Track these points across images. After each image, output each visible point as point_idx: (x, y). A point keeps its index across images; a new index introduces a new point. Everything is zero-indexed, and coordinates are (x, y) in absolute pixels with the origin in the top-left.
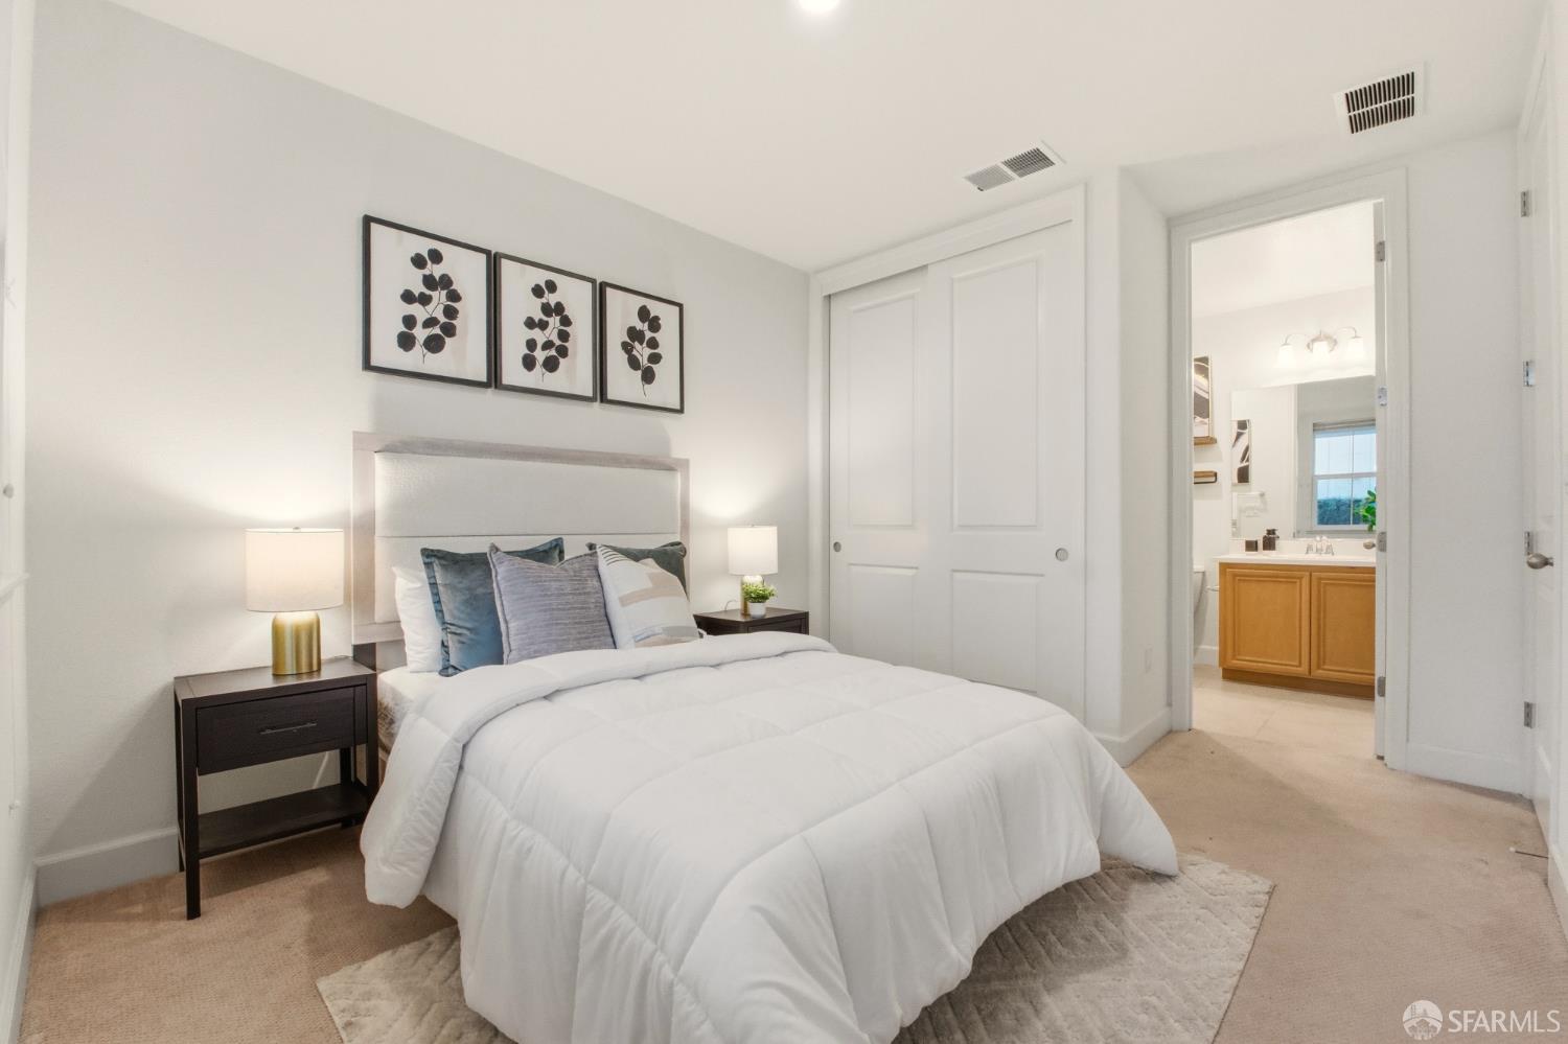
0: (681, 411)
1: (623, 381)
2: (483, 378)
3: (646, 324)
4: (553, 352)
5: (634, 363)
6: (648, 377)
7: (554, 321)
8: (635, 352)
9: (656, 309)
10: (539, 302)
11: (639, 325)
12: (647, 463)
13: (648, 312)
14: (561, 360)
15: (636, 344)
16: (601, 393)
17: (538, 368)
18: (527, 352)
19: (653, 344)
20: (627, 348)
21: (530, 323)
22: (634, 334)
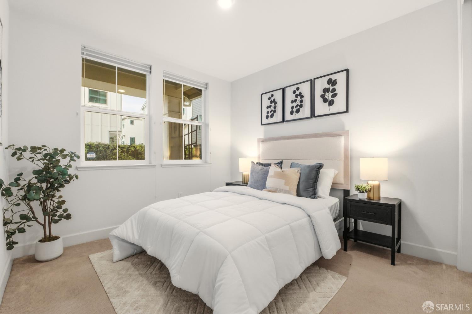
0: (347, 111)
1: (321, 108)
2: (281, 121)
3: (331, 85)
4: (298, 107)
5: (325, 100)
6: (331, 103)
7: (299, 98)
8: (326, 97)
9: (334, 77)
10: (294, 95)
11: (327, 86)
13: (332, 80)
14: (300, 109)
15: (327, 94)
16: (313, 115)
17: (294, 113)
18: (292, 110)
19: (334, 90)
20: (322, 96)
21: (293, 102)
22: (326, 90)
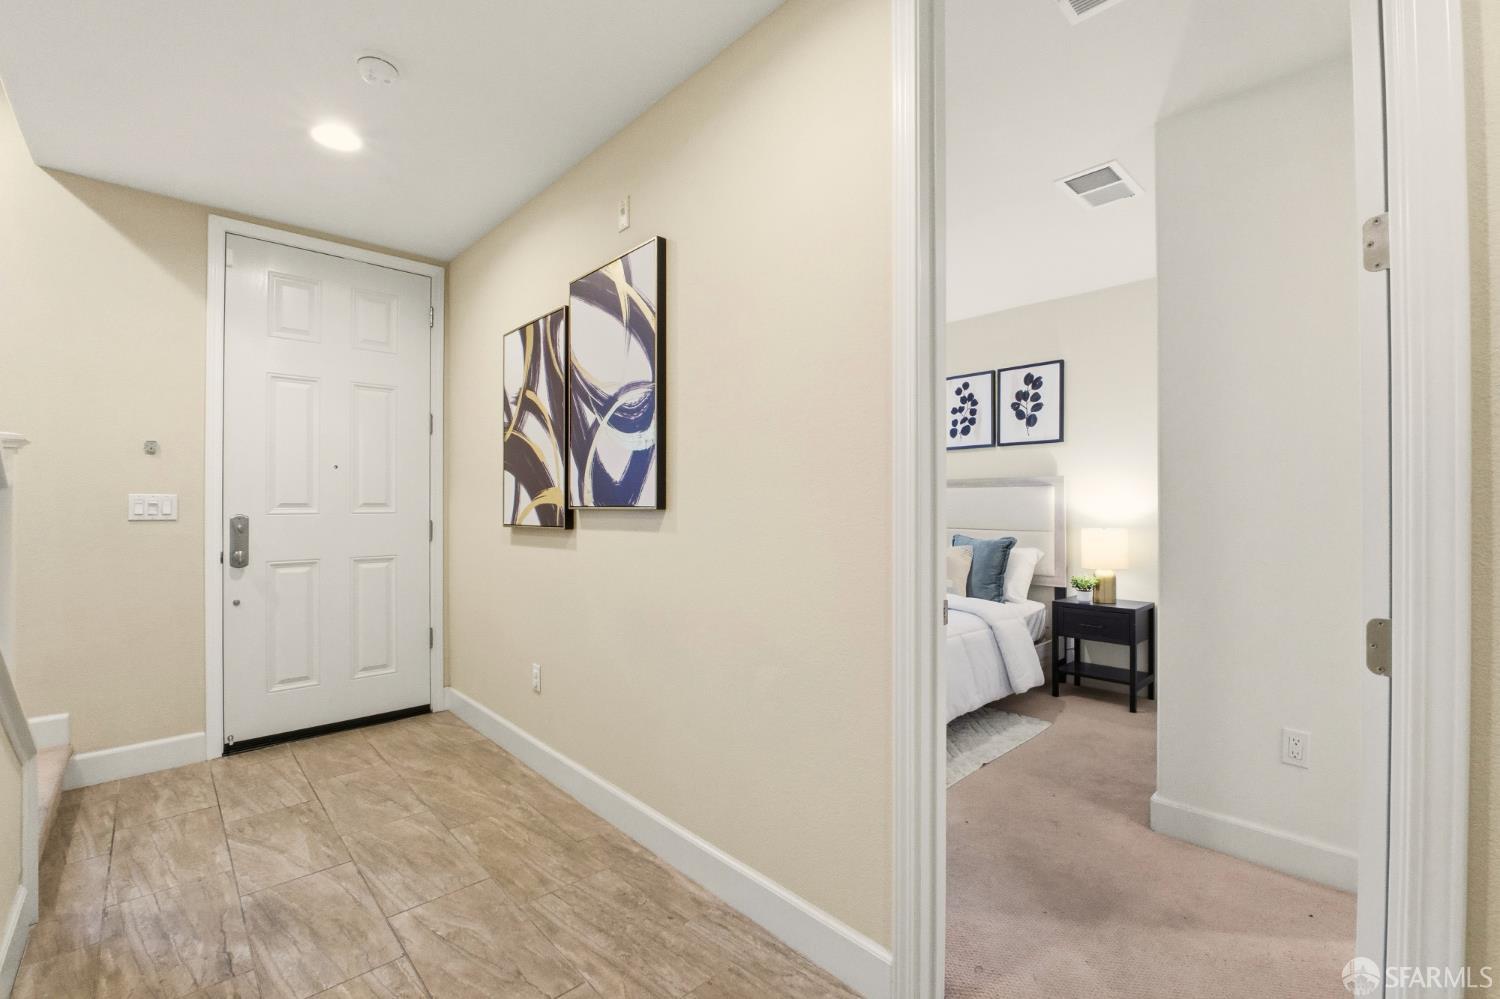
0: (1061, 439)
1: (1011, 427)
3: (1030, 386)
4: (967, 423)
5: (1020, 415)
6: (1032, 421)
7: (968, 406)
8: (1021, 408)
9: (1036, 372)
10: (959, 398)
11: (1024, 388)
12: (1027, 482)
13: (1032, 376)
14: (972, 427)
15: (1023, 402)
16: (996, 440)
17: (959, 435)
18: (952, 428)
19: (1036, 397)
20: (1015, 406)
21: (954, 411)
22: (1021, 396)
